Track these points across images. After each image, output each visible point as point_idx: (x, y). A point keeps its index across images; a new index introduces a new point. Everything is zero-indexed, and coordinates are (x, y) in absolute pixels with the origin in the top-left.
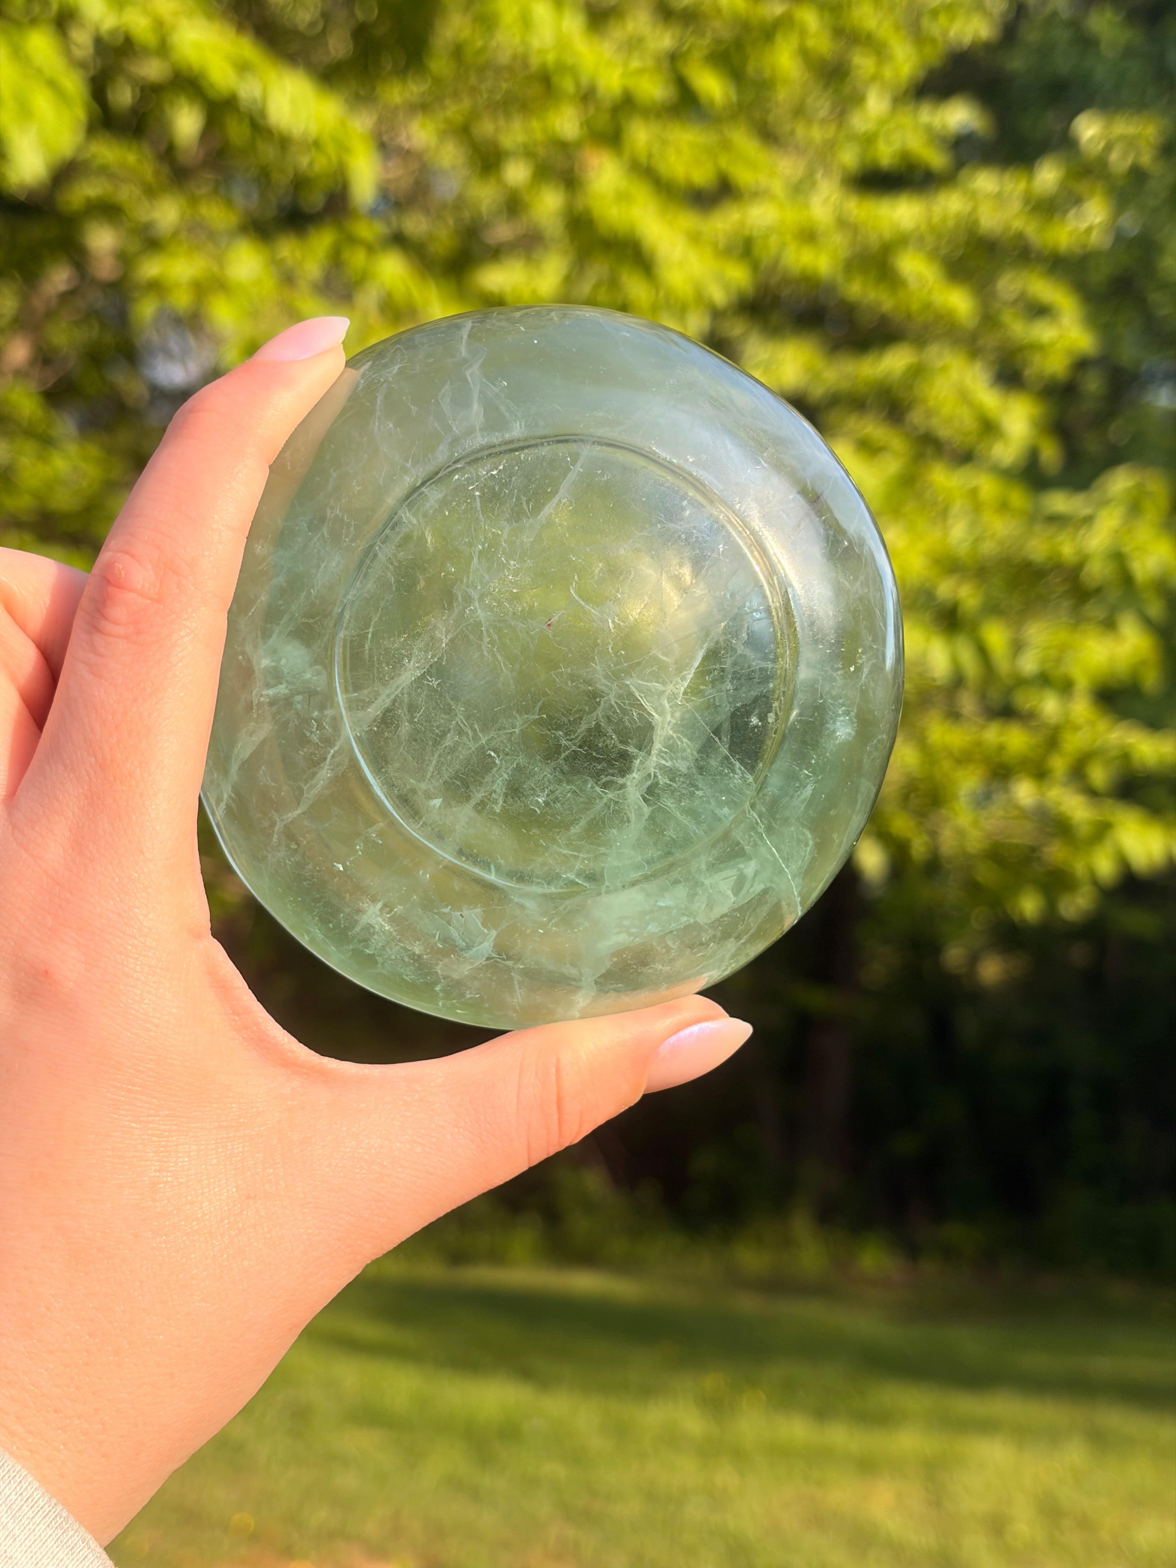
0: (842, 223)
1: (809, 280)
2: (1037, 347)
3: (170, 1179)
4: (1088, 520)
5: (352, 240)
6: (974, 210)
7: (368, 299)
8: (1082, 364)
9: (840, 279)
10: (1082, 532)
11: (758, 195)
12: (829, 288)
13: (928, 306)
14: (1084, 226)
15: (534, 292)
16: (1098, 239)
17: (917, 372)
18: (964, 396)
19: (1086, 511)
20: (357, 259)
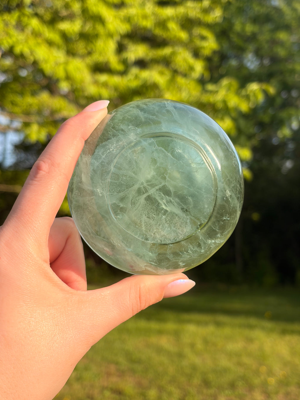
0: (154, 14)
1: (145, 29)
2: (203, 48)
3: (34, 320)
4: (216, 92)
5: (24, 15)
6: (187, 12)
7: (28, 31)
8: (214, 52)
9: (153, 29)
10: (215, 95)
11: (131, 6)
12: (150, 31)
13: (175, 36)
14: (215, 16)
15: (73, 30)
16: (219, 20)
17: (173, 54)
18: (185, 60)
19: (216, 90)
20: (25, 20)
